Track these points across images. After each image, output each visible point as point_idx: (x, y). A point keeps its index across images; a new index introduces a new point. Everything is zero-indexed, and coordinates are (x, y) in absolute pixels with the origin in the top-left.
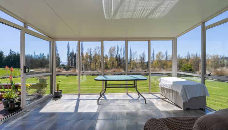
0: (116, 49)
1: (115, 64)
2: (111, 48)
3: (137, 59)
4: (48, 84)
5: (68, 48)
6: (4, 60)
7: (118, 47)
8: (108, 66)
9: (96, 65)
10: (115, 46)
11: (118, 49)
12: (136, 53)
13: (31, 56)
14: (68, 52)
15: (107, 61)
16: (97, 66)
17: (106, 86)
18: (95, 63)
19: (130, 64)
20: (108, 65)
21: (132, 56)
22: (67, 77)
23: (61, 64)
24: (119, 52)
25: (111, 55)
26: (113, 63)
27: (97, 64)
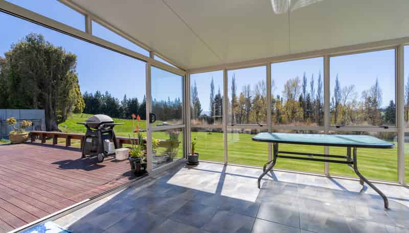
0: (301, 84)
1: (298, 114)
2: (288, 83)
3: (354, 102)
4: (180, 142)
5: (212, 88)
6: (139, 109)
7: (304, 78)
8: (283, 119)
9: (258, 116)
10: (298, 78)
11: (305, 82)
12: (352, 88)
13: (166, 103)
14: (212, 94)
15: (280, 109)
16: (260, 117)
17: (276, 154)
18: (257, 113)
19: (335, 113)
20: (282, 116)
21: (340, 96)
22: (210, 134)
23: (202, 114)
24: (308, 89)
25: (290, 95)
26: (294, 112)
27: (260, 114)
